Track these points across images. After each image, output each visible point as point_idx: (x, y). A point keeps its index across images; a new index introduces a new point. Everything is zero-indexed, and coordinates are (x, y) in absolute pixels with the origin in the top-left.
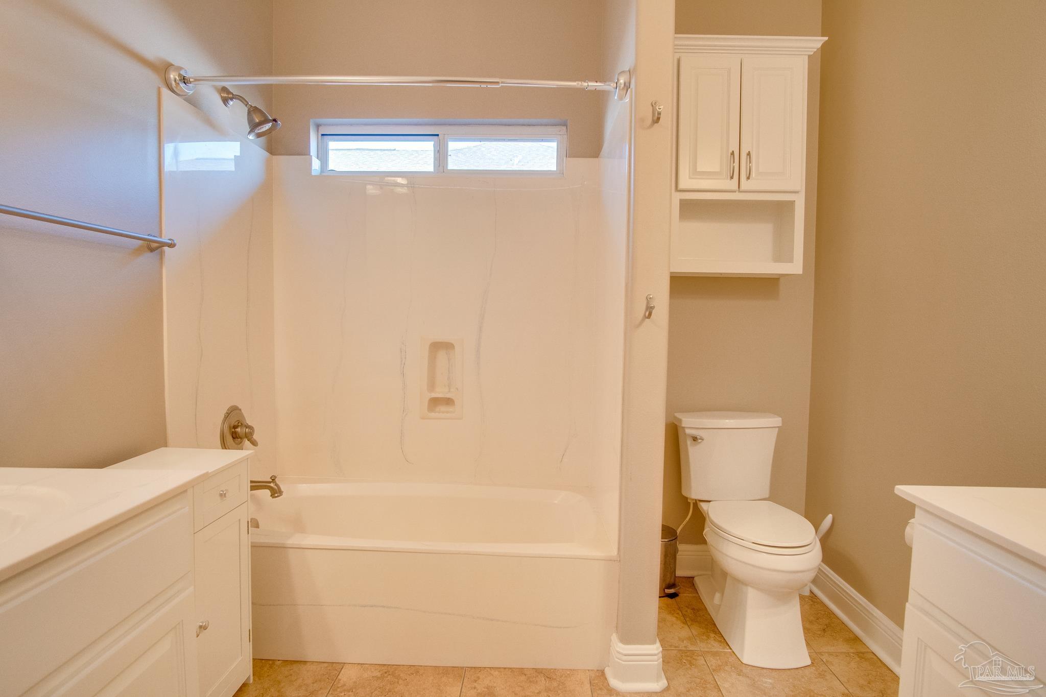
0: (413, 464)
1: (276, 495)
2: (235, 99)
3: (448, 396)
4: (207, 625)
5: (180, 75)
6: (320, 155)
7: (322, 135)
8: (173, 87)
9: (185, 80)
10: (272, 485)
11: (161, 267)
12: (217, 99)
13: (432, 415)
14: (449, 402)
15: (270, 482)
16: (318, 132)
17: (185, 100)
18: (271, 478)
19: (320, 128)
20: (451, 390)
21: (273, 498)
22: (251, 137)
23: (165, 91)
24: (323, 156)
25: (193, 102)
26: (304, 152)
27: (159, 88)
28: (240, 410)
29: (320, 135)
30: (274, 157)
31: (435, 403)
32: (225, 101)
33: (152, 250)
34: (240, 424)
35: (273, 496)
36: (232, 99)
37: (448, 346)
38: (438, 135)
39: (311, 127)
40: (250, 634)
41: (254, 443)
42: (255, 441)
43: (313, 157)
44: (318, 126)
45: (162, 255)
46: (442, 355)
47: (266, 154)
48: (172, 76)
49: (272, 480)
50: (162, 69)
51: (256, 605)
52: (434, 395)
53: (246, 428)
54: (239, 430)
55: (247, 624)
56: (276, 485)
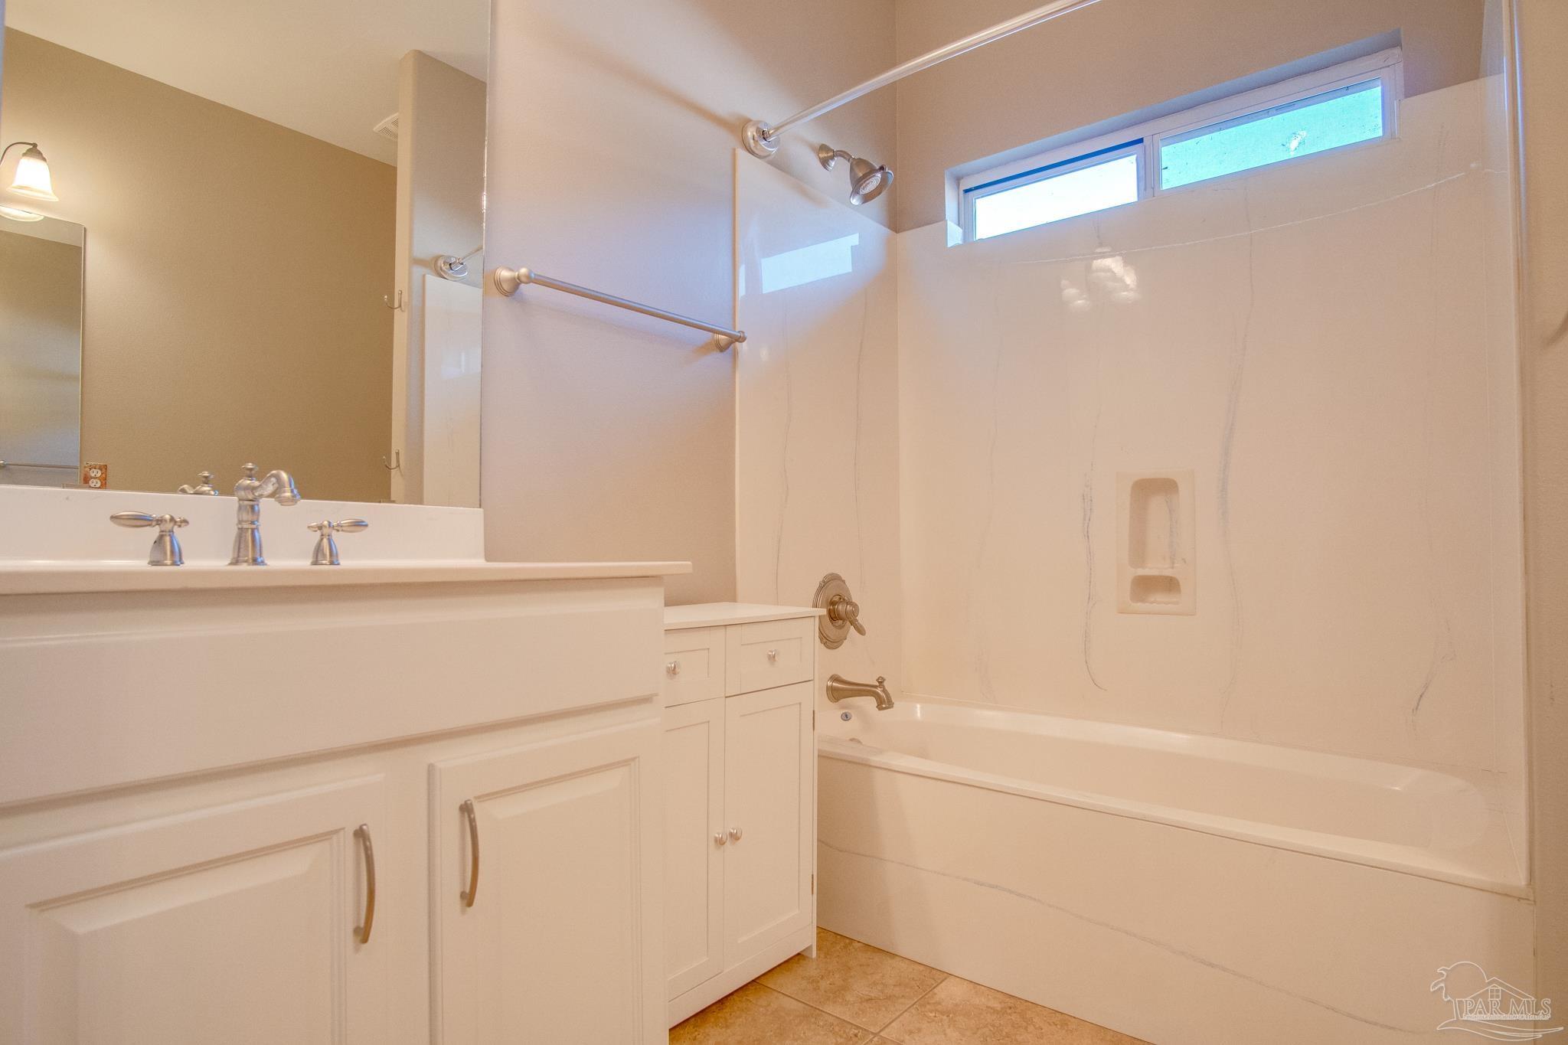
0: (1106, 690)
1: (884, 706)
2: (837, 156)
3: (1168, 573)
4: (739, 834)
5: (758, 130)
6: (962, 221)
7: (966, 191)
8: (752, 147)
9: (764, 136)
10: (879, 690)
11: (734, 372)
12: (813, 161)
13: (1139, 606)
14: (1170, 585)
15: (876, 687)
16: (958, 188)
17: (769, 163)
18: (877, 680)
19: (962, 182)
20: (1176, 565)
21: (879, 709)
22: (855, 201)
23: (742, 153)
24: (967, 221)
25: (781, 165)
26: (937, 217)
27: (734, 150)
28: (844, 581)
29: (961, 192)
30: (899, 235)
31: (1146, 586)
32: (825, 163)
33: (722, 348)
34: (843, 599)
35: (880, 708)
36: (832, 158)
37: (1166, 487)
38: (1141, 141)
39: (946, 181)
40: (813, 881)
41: (861, 631)
42: (861, 626)
43: (949, 223)
44: (958, 180)
45: (735, 355)
46: (1157, 505)
47: (885, 231)
48: (749, 134)
49: (879, 682)
50: (737, 127)
51: (825, 844)
52: (1141, 572)
53: (847, 604)
54: (840, 608)
55: (809, 865)
56: (884, 691)
